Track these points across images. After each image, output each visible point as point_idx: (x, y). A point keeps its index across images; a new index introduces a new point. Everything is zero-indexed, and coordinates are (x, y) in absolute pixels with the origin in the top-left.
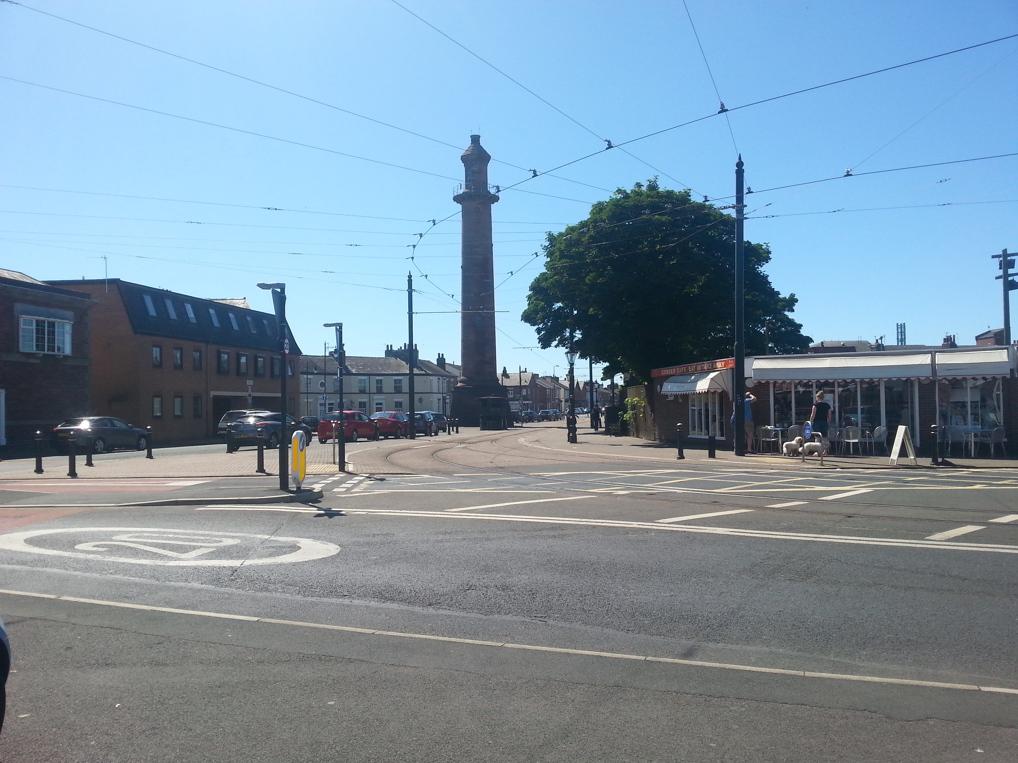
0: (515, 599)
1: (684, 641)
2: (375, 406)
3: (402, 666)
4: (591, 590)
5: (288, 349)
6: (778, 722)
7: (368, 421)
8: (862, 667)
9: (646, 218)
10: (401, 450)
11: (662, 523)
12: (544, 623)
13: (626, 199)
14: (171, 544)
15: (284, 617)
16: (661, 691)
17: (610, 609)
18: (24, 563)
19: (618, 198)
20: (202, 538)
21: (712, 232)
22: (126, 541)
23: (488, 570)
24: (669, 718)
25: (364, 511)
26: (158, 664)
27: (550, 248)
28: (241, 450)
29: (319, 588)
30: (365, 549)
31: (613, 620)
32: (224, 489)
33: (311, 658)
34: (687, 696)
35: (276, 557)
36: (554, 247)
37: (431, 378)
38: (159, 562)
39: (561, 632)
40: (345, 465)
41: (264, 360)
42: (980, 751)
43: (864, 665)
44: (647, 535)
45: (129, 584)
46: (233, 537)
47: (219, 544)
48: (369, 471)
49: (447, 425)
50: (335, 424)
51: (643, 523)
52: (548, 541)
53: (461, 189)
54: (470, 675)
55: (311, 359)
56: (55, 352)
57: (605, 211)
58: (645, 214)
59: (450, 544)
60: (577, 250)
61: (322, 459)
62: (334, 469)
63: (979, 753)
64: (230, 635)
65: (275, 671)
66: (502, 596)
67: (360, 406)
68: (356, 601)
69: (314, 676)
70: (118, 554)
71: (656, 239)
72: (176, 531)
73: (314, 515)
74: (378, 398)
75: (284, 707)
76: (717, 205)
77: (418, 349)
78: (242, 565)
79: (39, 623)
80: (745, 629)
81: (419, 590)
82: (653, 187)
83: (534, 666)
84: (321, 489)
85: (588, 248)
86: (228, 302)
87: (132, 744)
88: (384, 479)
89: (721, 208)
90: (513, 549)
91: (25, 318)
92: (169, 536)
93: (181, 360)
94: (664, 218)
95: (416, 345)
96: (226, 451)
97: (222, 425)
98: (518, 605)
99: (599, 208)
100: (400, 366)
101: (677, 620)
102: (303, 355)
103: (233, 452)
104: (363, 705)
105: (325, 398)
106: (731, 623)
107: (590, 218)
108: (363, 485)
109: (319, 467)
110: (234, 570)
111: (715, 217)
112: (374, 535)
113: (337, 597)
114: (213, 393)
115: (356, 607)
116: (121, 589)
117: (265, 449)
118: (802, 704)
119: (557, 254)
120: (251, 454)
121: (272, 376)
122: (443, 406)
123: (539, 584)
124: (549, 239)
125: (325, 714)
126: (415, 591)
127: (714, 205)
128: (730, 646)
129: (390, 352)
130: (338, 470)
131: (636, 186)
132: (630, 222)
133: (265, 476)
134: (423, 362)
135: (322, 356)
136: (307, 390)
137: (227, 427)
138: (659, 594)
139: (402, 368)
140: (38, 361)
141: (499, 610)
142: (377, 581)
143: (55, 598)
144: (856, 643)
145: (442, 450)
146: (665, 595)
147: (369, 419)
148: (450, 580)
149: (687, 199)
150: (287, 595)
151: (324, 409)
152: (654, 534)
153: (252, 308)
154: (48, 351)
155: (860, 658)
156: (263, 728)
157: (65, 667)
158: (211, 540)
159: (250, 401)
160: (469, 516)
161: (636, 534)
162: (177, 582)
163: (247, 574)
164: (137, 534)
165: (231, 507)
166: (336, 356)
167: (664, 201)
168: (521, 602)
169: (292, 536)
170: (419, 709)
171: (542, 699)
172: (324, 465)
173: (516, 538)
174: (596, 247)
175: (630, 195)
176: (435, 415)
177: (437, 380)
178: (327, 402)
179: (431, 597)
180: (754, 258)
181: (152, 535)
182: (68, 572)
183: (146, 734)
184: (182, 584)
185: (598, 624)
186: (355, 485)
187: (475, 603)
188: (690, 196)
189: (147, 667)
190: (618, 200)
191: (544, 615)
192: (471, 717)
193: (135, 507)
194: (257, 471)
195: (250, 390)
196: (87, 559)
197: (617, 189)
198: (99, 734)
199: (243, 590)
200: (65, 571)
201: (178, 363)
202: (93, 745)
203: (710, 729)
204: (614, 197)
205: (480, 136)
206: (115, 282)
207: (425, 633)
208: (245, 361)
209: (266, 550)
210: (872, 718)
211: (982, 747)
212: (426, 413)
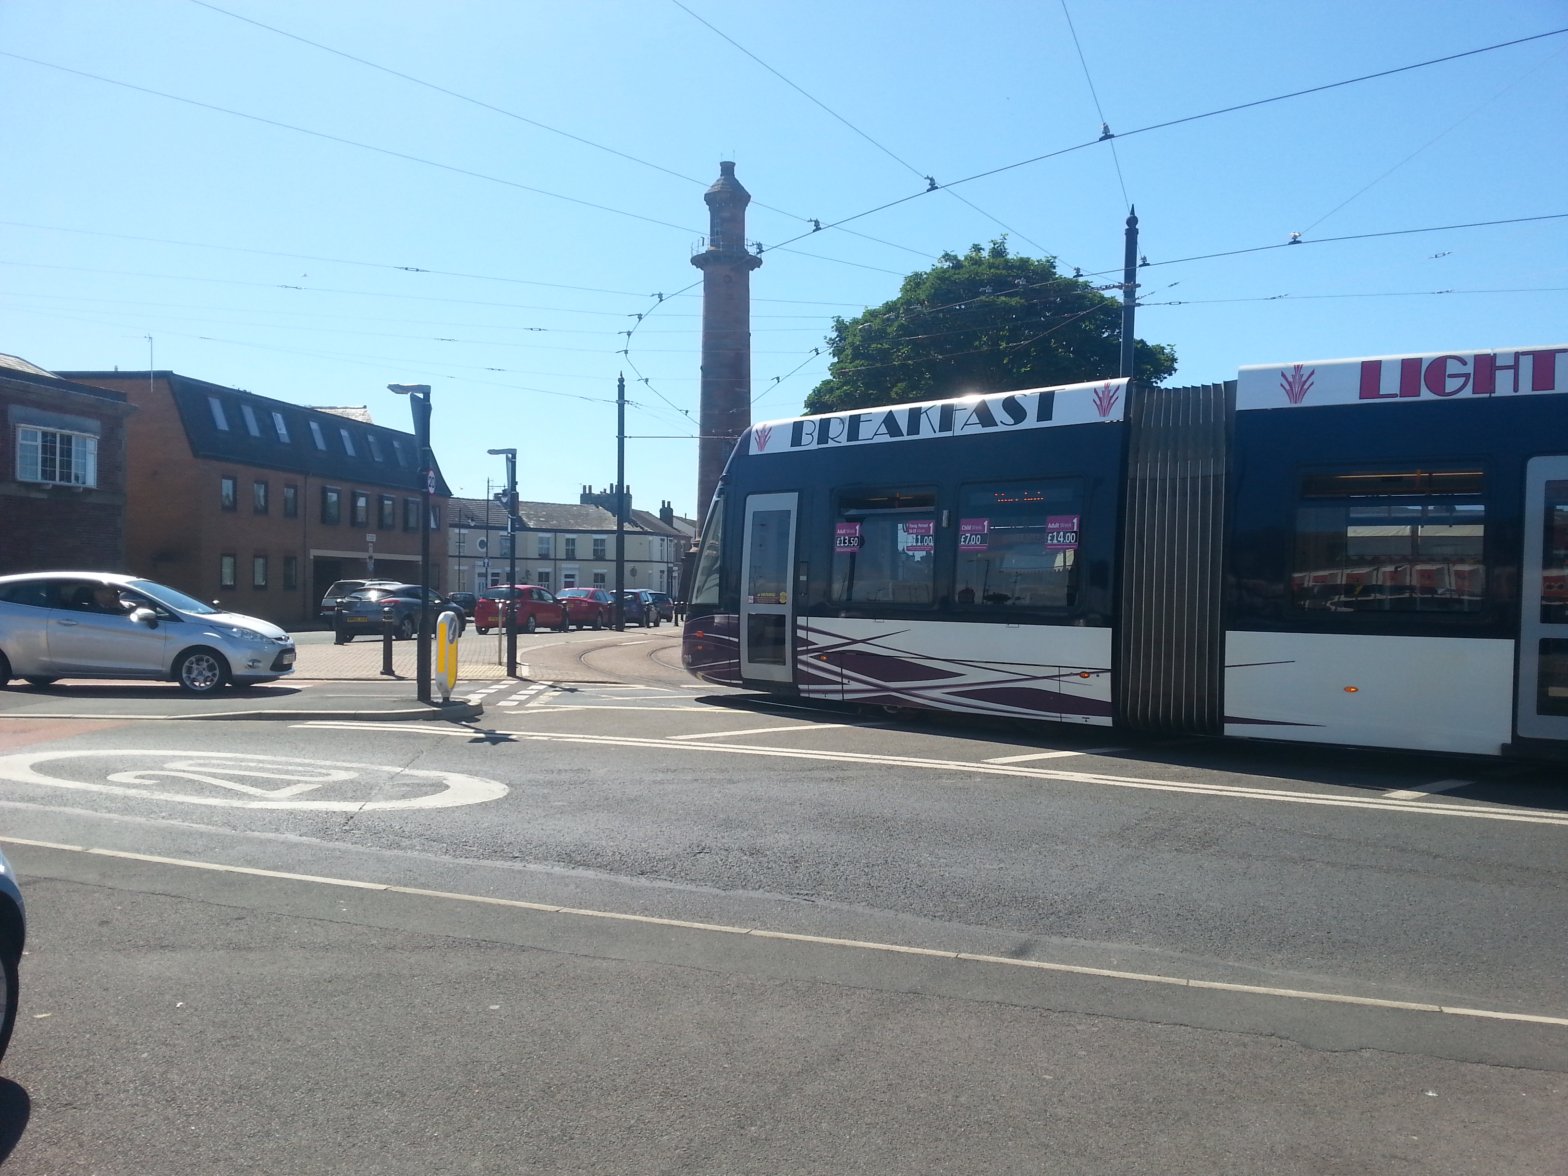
0: (769, 868)
1: (1014, 934)
2: (563, 580)
3: (600, 958)
4: (882, 857)
5: (433, 487)
6: (1144, 1047)
7: (552, 601)
8: (1273, 977)
9: (987, 300)
10: (602, 648)
11: (992, 764)
12: (811, 903)
13: (956, 270)
14: (253, 776)
15: (424, 886)
16: (977, 1002)
17: (909, 886)
18: (32, 800)
19: (945, 267)
20: (300, 769)
21: (1087, 323)
22: (184, 771)
23: (730, 826)
24: (987, 1039)
25: (544, 736)
26: (238, 948)
27: (838, 342)
28: (356, 640)
29: (476, 845)
30: (546, 791)
31: (912, 901)
32: (331, 697)
33: (465, 943)
34: (1015, 1009)
35: (412, 799)
36: (845, 340)
37: (650, 538)
38: (236, 803)
39: (835, 916)
40: (516, 668)
41: (394, 503)
42: (1432, 1095)
43: (1276, 973)
44: (969, 780)
45: (190, 834)
46: (347, 769)
47: (326, 779)
48: (553, 677)
49: (673, 612)
50: (503, 605)
51: (964, 764)
52: (821, 786)
53: (703, 245)
54: (699, 972)
55: (465, 505)
56: (71, 482)
57: (924, 287)
58: (984, 293)
59: (674, 786)
60: (879, 346)
61: (481, 658)
62: (499, 672)
63: (1430, 1096)
64: (345, 910)
65: (412, 960)
66: (749, 864)
67: (540, 580)
68: (532, 866)
69: (470, 969)
70: (173, 790)
71: (1001, 333)
72: (261, 757)
73: (470, 740)
74: (568, 567)
75: (425, 1011)
76: (1096, 282)
77: (630, 493)
78: (361, 810)
79: (59, 885)
80: (1106, 919)
81: (626, 851)
82: (998, 252)
83: (794, 962)
84: (480, 701)
85: (896, 344)
86: (338, 412)
87: (203, 1059)
88: (575, 690)
89: (1101, 287)
90: (769, 797)
91: (24, 429)
92: (250, 764)
93: (266, 501)
94: (1014, 301)
95: (628, 487)
96: (335, 641)
97: (327, 601)
98: (774, 877)
99: (915, 282)
100: (602, 519)
101: (1007, 904)
102: (453, 498)
103: (345, 644)
104: (541, 1010)
105: (486, 565)
106: (1086, 909)
107: (900, 298)
108: (544, 698)
109: (476, 669)
110: (350, 817)
111: (1091, 300)
112: (560, 770)
113: (504, 858)
114: (314, 553)
115: (532, 874)
116: (179, 841)
117: (394, 640)
118: (1182, 1025)
119: (849, 351)
120: (372, 647)
121: (406, 528)
122: (668, 583)
123: (805, 848)
124: (837, 328)
125: (485, 1022)
126: (620, 853)
127: (1092, 282)
128: (1082, 942)
129: (587, 497)
130: (506, 674)
131: (973, 250)
132: (962, 304)
133: (394, 680)
134: (638, 514)
135: (484, 500)
136: (459, 552)
137: (335, 605)
138: (982, 866)
139: (606, 521)
140: (45, 496)
141: (744, 883)
142: (564, 838)
143: (80, 850)
144: (1269, 942)
145: (666, 648)
146: (991, 867)
147: (554, 599)
148: (672, 839)
149: (1050, 271)
150: (429, 855)
151: (484, 582)
152: (980, 780)
153: (376, 422)
154: (60, 480)
155: (1273, 963)
156: (394, 1040)
157: (100, 949)
158: (313, 772)
159: (371, 566)
160: (704, 746)
161: (953, 780)
162: (264, 832)
163: (369, 823)
164: (202, 761)
165: (343, 725)
166: (504, 500)
167: (1015, 274)
168: (777, 872)
169: (435, 769)
170: (623, 1018)
171: (803, 1009)
172: (484, 667)
173: (773, 781)
174: (909, 343)
175: (963, 263)
176: (655, 595)
177: (660, 542)
178: (490, 571)
179: (643, 862)
180: (1149, 367)
181: (224, 762)
182: (99, 814)
183: (222, 1045)
184: (271, 835)
185: (890, 907)
186: (532, 697)
187: (709, 873)
188: (1054, 267)
189: (221, 952)
190: (945, 271)
191: (811, 893)
192: (699, 1031)
193: (197, 721)
194: (382, 673)
195: (371, 549)
196: (126, 795)
197: (943, 253)
198: (154, 1044)
199: (363, 846)
200: (94, 813)
201: (262, 505)
202: (145, 1058)
203: (1044, 1055)
204: (939, 265)
205: (735, 164)
206: (166, 377)
207: (634, 913)
208: (364, 505)
209: (397, 789)
210: (1281, 1046)
211: (1435, 1089)
212: (643, 591)
